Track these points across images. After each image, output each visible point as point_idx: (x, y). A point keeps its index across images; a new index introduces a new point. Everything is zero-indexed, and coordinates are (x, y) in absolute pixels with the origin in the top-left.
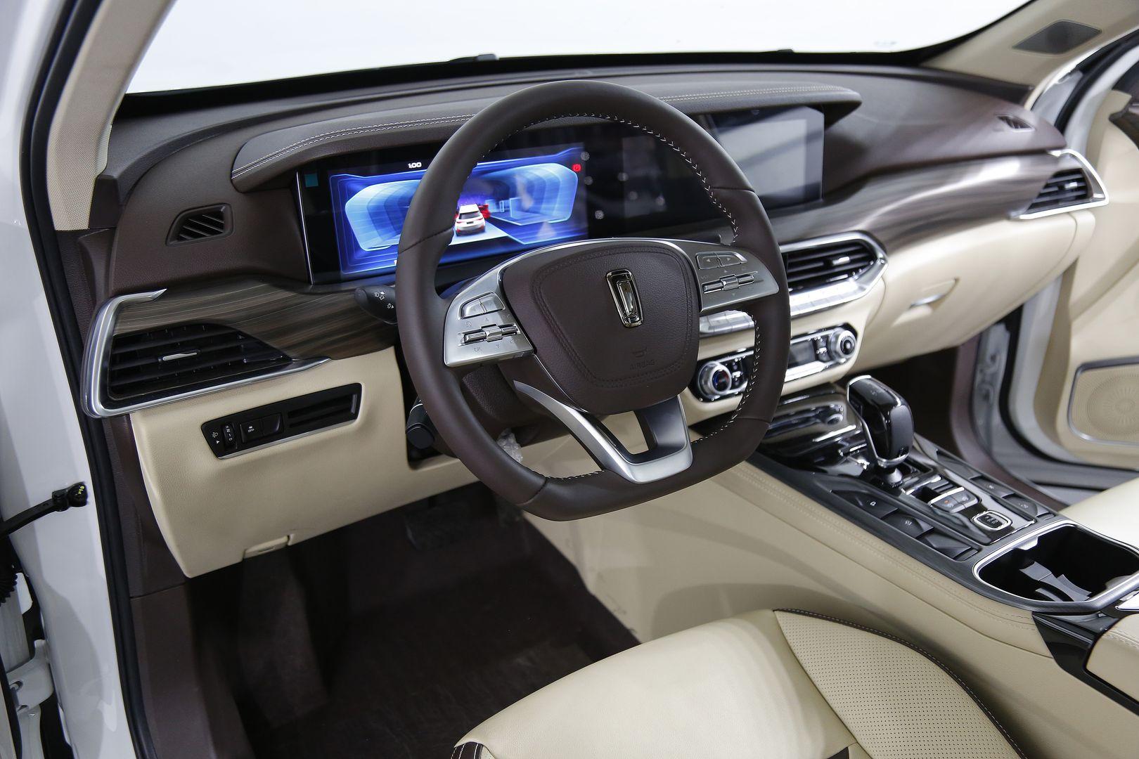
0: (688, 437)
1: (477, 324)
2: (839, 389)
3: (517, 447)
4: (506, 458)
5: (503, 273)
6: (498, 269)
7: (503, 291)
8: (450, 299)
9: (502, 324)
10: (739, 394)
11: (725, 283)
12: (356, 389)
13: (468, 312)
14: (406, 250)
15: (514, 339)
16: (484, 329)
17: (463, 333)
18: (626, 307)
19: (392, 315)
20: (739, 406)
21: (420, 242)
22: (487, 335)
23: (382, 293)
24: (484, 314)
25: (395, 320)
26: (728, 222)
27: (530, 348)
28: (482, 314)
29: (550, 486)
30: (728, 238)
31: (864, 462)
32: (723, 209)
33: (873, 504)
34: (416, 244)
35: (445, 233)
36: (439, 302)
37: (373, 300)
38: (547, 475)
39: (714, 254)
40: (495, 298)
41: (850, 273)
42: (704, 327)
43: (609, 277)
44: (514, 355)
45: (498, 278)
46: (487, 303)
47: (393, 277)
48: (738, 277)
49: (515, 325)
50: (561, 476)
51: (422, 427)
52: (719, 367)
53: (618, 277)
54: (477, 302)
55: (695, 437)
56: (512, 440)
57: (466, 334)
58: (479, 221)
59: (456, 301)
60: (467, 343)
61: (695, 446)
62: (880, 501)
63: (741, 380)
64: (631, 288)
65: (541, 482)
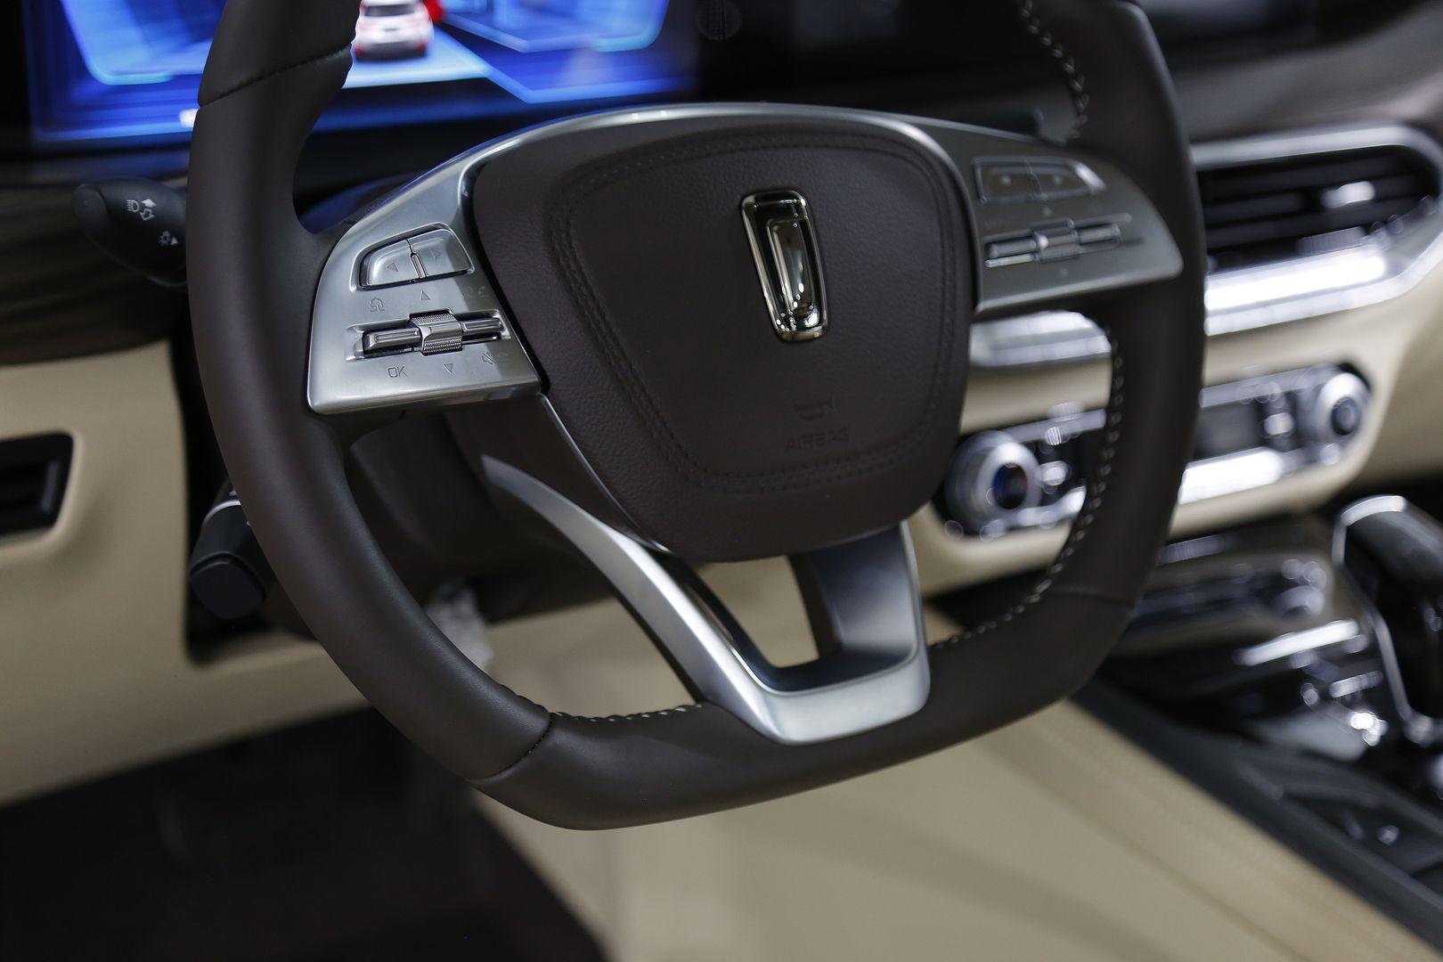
0: (921, 630)
1: (399, 305)
2: (1315, 526)
3: (477, 626)
4: (451, 659)
5: (473, 176)
6: (463, 165)
7: (471, 221)
8: (331, 233)
9: (463, 308)
10: (1060, 522)
11: (1043, 242)
12: (57, 448)
13: (377, 270)
14: (222, 96)
15: (493, 352)
16: (415, 321)
17: (362, 328)
18: (786, 287)
19: (175, 262)
20: (1057, 560)
21: (260, 78)
22: (425, 336)
23: (149, 203)
24: (419, 280)
25: (182, 274)
26: (1066, 80)
27: (533, 378)
28: (412, 282)
29: (561, 738)
30: (1060, 123)
31: (1368, 725)
32: (1052, 46)
33: (1389, 835)
34: (250, 83)
35: (328, 59)
36: (304, 241)
37: (121, 219)
38: (552, 708)
39: (1022, 165)
40: (451, 240)
41: (1368, 228)
42: (980, 346)
43: (749, 206)
44: (489, 392)
45: (460, 186)
46: (427, 252)
47: (184, 159)
48: (1080, 229)
49: (498, 316)
50: (589, 713)
51: (235, 561)
52: (1010, 452)
53: (771, 210)
54: (403, 249)
55: (941, 631)
56: (466, 607)
57: (368, 331)
58: (415, 26)
59: (350, 241)
60: (369, 353)
61: (937, 655)
62: (1409, 831)
63: (1064, 489)
64: (802, 239)
65: (536, 724)
